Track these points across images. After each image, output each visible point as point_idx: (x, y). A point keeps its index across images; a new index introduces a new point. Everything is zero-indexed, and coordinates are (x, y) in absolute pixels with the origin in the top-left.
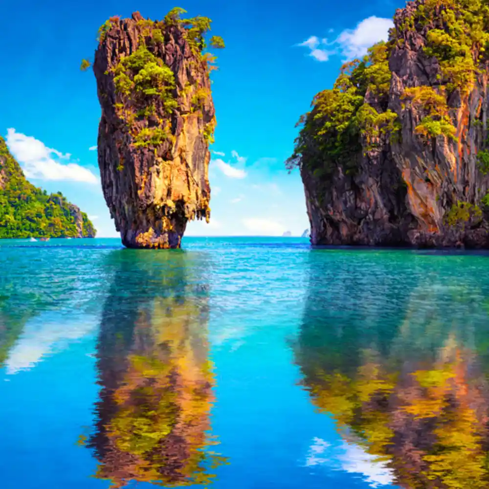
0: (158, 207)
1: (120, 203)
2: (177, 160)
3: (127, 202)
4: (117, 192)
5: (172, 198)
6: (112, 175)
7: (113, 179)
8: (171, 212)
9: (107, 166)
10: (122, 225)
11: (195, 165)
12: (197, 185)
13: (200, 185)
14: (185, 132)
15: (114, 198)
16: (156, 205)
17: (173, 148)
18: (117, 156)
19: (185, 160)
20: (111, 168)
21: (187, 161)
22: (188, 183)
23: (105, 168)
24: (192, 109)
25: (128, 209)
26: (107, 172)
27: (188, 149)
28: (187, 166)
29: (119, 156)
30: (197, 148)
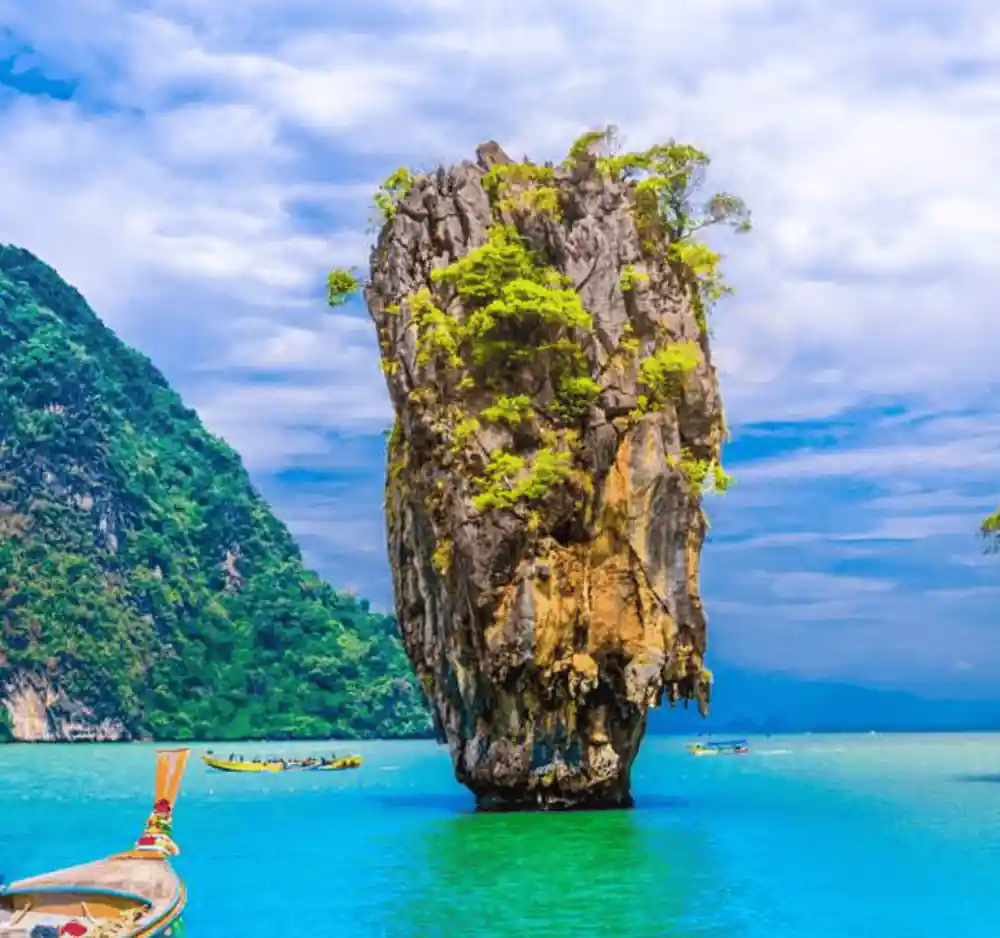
0: (548, 674)
1: (445, 663)
2: (603, 543)
3: (461, 661)
4: (435, 632)
5: (591, 646)
6: (422, 583)
7: (424, 594)
8: (585, 688)
9: (408, 560)
10: (453, 724)
11: (655, 555)
12: (666, 610)
13: (672, 609)
14: (622, 465)
15: (427, 647)
16: (541, 668)
17: (589, 510)
18: (431, 532)
19: (627, 542)
20: (417, 562)
21: (632, 543)
22: (639, 605)
23: (403, 563)
24: (643, 400)
25: (466, 680)
26: (410, 575)
27: (633, 510)
28: (633, 555)
29: (436, 529)
30: (661, 507)
